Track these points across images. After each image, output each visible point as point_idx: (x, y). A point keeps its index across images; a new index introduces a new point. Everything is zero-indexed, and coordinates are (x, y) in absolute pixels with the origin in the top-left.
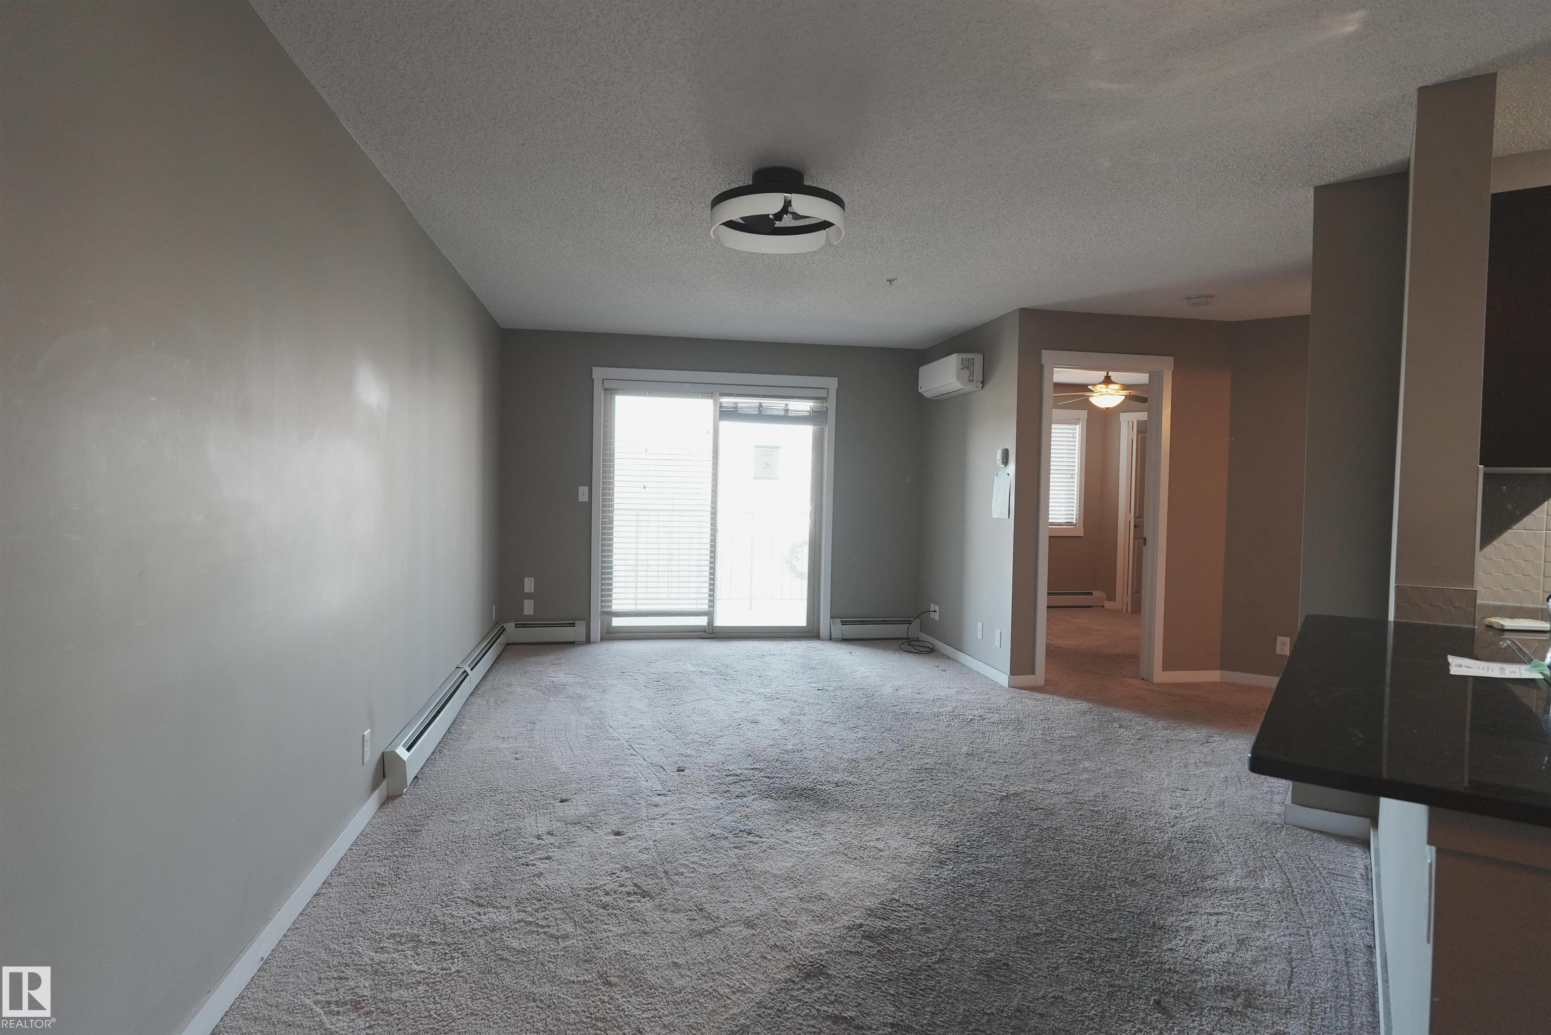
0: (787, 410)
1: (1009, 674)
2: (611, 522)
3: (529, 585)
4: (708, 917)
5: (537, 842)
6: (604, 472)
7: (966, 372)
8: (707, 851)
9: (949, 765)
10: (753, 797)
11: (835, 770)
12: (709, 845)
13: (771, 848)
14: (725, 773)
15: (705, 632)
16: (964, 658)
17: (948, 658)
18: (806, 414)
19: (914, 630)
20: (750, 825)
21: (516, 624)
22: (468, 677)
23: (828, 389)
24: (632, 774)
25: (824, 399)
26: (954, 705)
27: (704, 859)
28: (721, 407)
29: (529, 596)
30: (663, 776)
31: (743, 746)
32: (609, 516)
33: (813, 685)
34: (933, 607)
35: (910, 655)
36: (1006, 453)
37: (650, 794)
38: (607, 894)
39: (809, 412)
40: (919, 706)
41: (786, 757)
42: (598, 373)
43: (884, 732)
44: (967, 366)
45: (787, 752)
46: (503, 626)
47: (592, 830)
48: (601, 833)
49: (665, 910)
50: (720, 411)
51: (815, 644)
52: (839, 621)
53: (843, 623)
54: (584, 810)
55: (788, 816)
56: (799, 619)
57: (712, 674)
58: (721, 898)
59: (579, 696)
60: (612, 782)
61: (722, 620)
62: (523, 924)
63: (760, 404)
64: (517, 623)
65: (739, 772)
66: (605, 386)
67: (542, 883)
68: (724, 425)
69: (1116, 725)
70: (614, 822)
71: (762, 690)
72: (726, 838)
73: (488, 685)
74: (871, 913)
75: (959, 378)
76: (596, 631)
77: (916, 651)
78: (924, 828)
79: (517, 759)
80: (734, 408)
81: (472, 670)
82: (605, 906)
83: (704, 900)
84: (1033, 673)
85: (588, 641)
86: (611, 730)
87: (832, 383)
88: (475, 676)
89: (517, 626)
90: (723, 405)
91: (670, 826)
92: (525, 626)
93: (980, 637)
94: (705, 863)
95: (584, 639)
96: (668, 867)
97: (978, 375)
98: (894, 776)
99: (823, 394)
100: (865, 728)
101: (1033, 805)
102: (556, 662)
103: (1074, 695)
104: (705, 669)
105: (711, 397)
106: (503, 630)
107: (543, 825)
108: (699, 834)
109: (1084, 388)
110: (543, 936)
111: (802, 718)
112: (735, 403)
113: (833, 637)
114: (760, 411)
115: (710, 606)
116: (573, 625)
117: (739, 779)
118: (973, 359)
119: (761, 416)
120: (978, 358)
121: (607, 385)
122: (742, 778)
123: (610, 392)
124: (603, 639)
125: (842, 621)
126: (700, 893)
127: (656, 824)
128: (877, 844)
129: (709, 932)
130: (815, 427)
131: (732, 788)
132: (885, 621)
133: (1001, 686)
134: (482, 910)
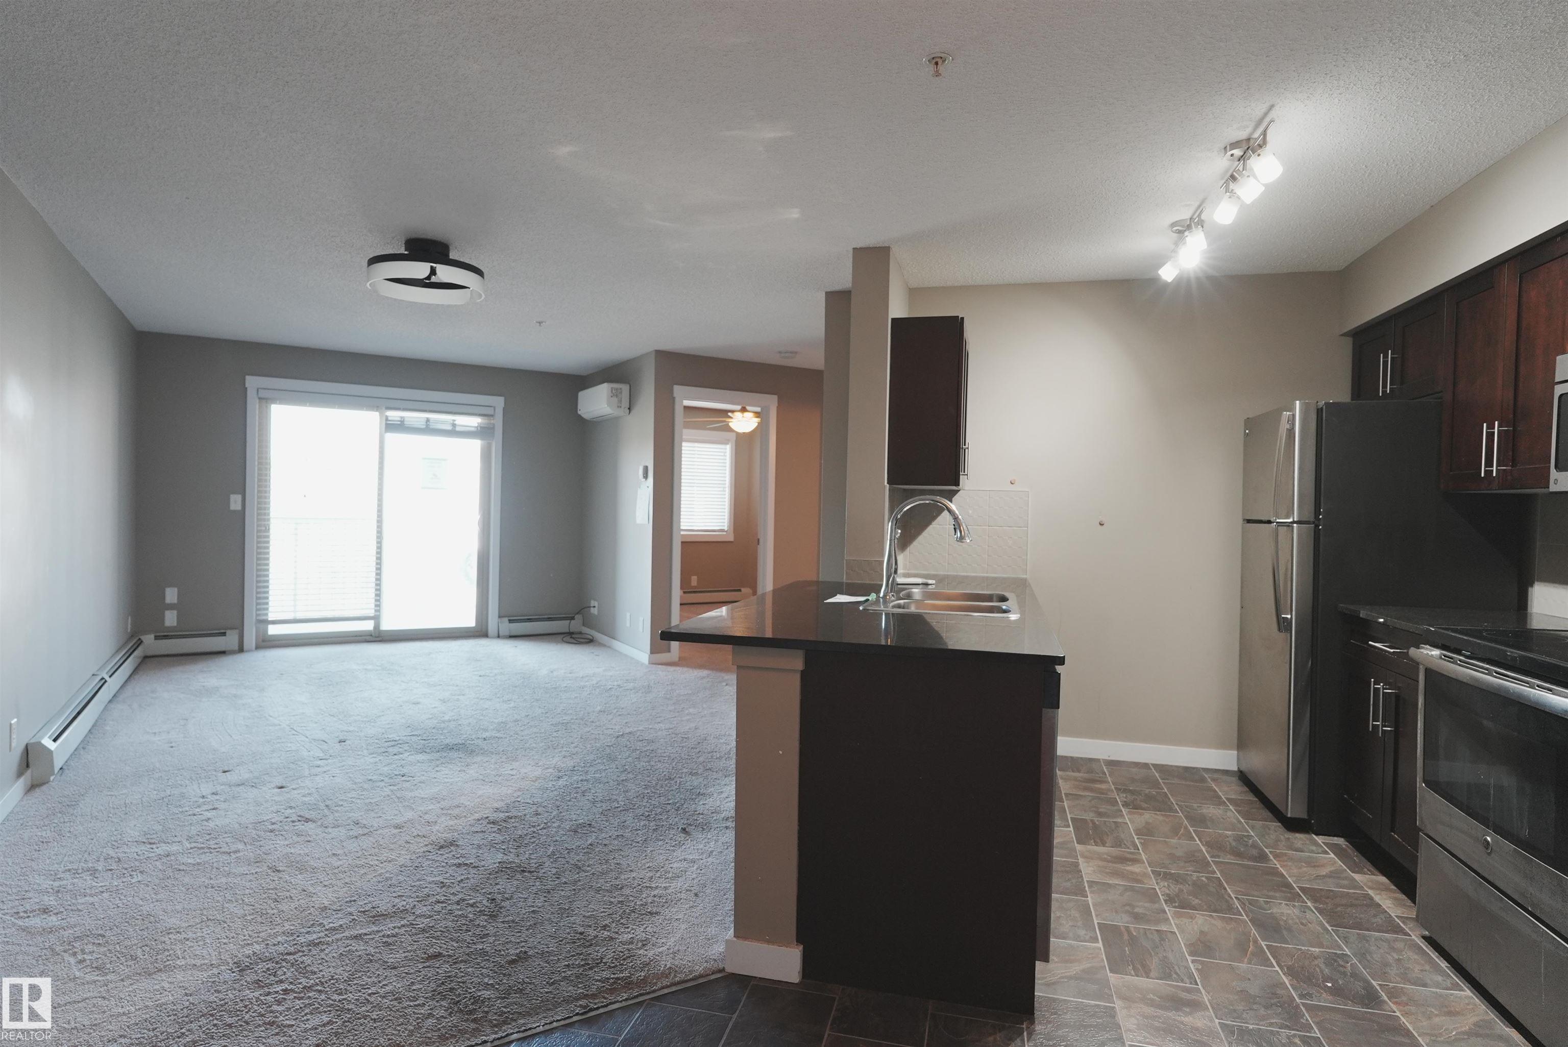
0: (454, 425)
1: (649, 653)
2: (268, 530)
3: (171, 595)
4: (365, 826)
5: (201, 800)
6: (259, 480)
7: (615, 399)
8: (364, 790)
9: (582, 719)
10: (408, 754)
11: (486, 730)
12: (366, 786)
13: (420, 782)
14: (385, 740)
15: (371, 635)
16: (617, 645)
17: (601, 645)
18: (473, 429)
19: (576, 625)
20: (405, 771)
21: (155, 636)
22: (107, 684)
23: (494, 408)
24: (293, 748)
25: (492, 416)
26: (599, 679)
27: (362, 795)
28: (387, 419)
29: (171, 607)
30: (325, 747)
31: (403, 721)
32: (265, 524)
33: (476, 673)
34: (593, 603)
35: (571, 645)
36: (646, 469)
37: (312, 759)
38: (273, 824)
39: (477, 427)
40: (569, 682)
41: (443, 725)
42: (252, 382)
43: (533, 702)
44: (615, 394)
45: (444, 722)
46: (140, 639)
47: (256, 788)
48: (264, 788)
49: (326, 827)
50: (386, 424)
51: (483, 642)
52: (506, 619)
53: (510, 621)
54: (247, 776)
55: (438, 762)
56: (469, 621)
57: (377, 670)
58: (375, 815)
59: (235, 696)
60: (274, 755)
61: (387, 625)
62: (196, 849)
63: (428, 420)
64: (158, 634)
65: (398, 738)
66: (261, 395)
67: (211, 824)
68: (390, 437)
69: (725, 684)
70: (279, 781)
71: (426, 680)
72: (383, 780)
73: (129, 691)
74: (497, 810)
75: (609, 404)
76: (250, 638)
77: (576, 642)
78: (551, 759)
79: (172, 747)
80: (400, 421)
81: (110, 677)
82: (271, 831)
83: (360, 818)
84: (669, 651)
85: (241, 650)
86: (271, 718)
87: (499, 402)
88: (113, 684)
89: (157, 638)
90: (390, 418)
91: (332, 778)
92: (166, 637)
93: (628, 625)
94: (362, 797)
95: (236, 648)
96: (328, 803)
97: (625, 403)
98: (535, 730)
99: (489, 411)
100: (518, 700)
101: (641, 738)
102: (205, 669)
103: (701, 667)
104: (370, 667)
105: (377, 411)
106: (140, 642)
107: (206, 789)
108: (357, 781)
109: (725, 413)
110: (216, 854)
111: (461, 698)
112: (401, 417)
113: (501, 634)
114: (427, 425)
115: (376, 611)
116: (224, 634)
117: (396, 743)
118: (621, 389)
119: (428, 429)
120: (625, 388)
121: (262, 394)
122: (400, 742)
123: (265, 401)
124: (258, 647)
125: (509, 620)
126: (356, 815)
127: (317, 778)
128: (511, 772)
129: (364, 835)
130: (483, 442)
131: (390, 750)
132: (551, 618)
133: (642, 664)
134: (154, 846)
